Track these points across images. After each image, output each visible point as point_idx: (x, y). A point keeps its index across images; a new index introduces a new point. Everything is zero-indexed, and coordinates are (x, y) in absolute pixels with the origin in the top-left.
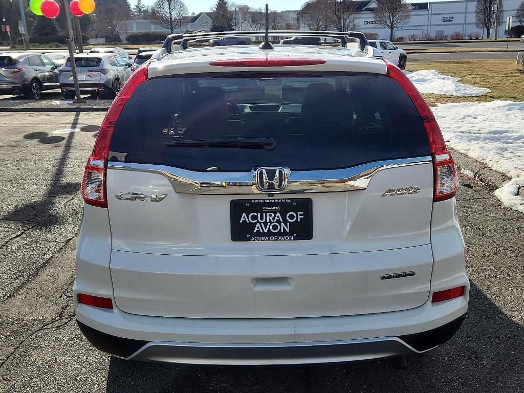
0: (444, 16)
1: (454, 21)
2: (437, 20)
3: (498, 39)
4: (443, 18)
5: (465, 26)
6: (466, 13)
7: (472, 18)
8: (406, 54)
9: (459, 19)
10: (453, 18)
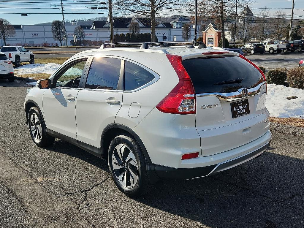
0: (32, 33)
1: (39, 36)
2: (28, 35)
3: (68, 47)
4: (32, 35)
5: (45, 39)
6: (44, 32)
7: (51, 35)
8: (33, 54)
9: (41, 35)
10: (37, 34)
